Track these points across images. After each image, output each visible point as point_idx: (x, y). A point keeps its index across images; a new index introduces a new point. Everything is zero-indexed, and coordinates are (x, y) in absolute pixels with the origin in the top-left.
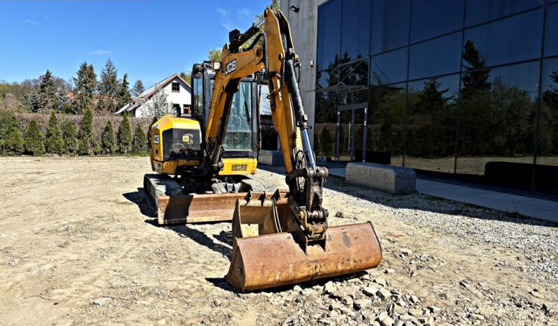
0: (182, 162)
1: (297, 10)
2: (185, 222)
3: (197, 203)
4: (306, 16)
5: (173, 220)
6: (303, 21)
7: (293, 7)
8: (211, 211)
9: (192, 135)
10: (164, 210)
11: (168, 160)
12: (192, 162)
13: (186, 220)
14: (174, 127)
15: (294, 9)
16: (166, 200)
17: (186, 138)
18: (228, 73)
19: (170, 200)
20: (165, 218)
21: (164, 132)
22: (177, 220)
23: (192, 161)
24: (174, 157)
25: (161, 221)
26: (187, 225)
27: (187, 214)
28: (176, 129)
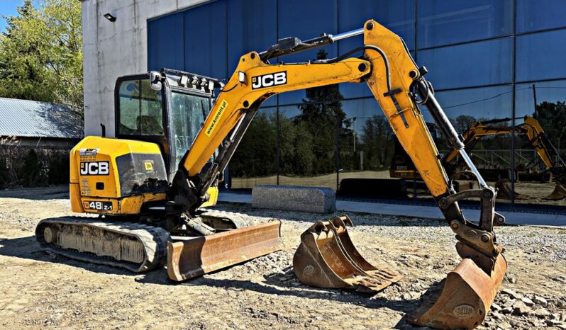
0: (149, 197)
1: (113, 19)
2: (202, 273)
3: (208, 246)
4: (128, 27)
5: (189, 273)
6: (123, 33)
7: (109, 15)
8: (221, 255)
9: (152, 161)
10: (178, 263)
11: (129, 196)
12: (160, 196)
13: (203, 271)
14: (131, 151)
15: (109, 17)
16: (180, 247)
17: (148, 166)
18: (262, 87)
19: (184, 247)
20: (181, 272)
21: (118, 159)
22: (194, 271)
23: (158, 195)
24: (137, 190)
25: (179, 277)
26: (205, 276)
27: (200, 263)
28: (133, 154)
